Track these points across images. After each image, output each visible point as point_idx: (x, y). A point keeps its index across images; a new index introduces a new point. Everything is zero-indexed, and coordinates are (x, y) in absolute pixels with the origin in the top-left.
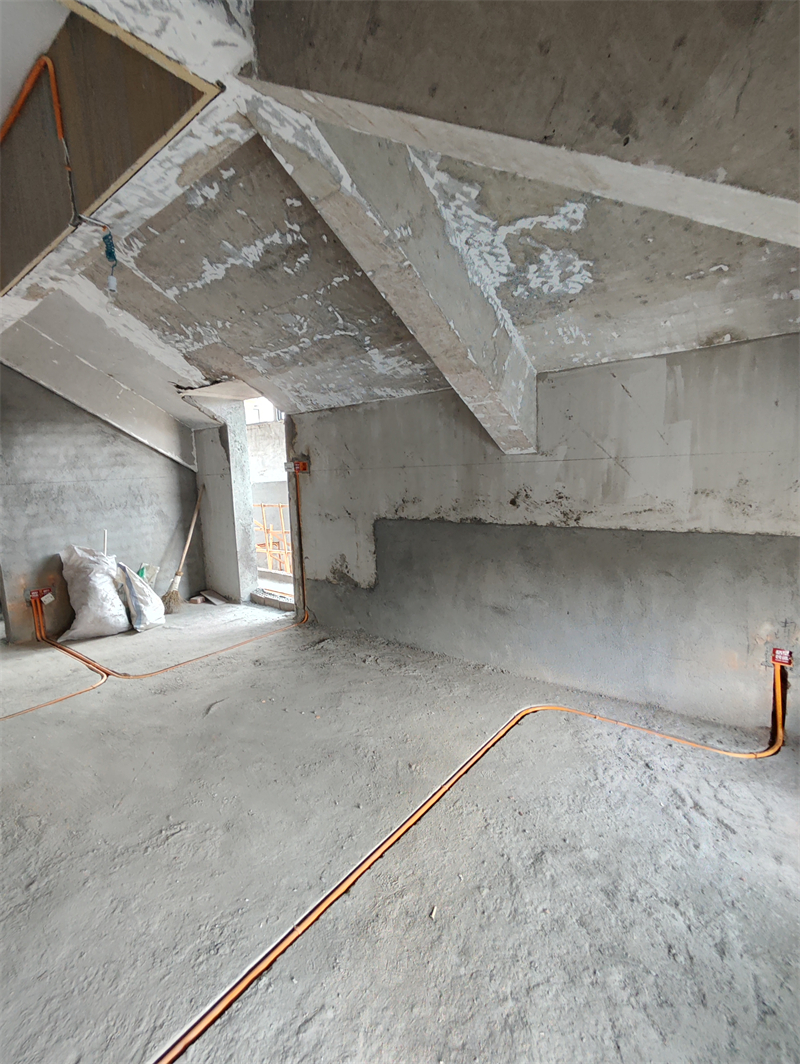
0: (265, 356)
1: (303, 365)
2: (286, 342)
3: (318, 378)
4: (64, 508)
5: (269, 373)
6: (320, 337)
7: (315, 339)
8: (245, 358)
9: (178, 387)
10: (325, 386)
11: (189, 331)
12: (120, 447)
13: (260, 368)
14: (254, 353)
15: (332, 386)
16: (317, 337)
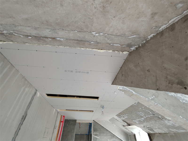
0: (137, 120)
2: (140, 117)
5: (139, 124)
7: (146, 117)
8: (133, 120)
9: (123, 126)
11: (122, 116)
12: (114, 139)
16: (147, 116)
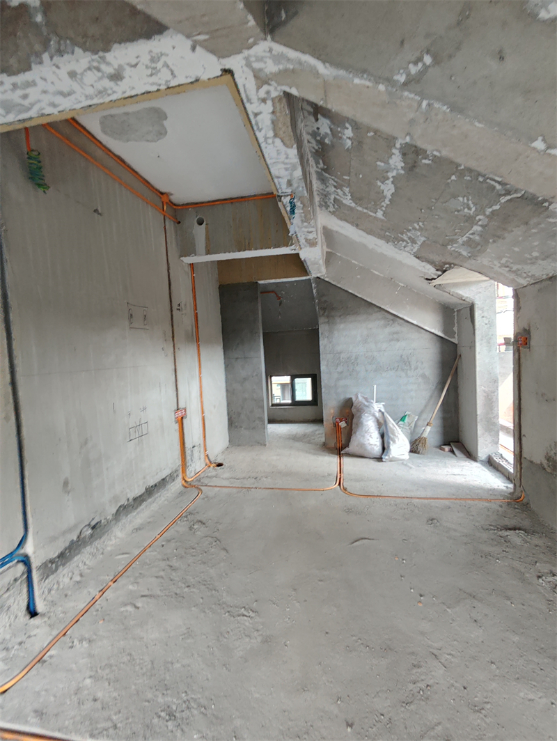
0: (460, 241)
1: (494, 242)
2: (467, 224)
3: (516, 249)
4: (357, 368)
5: (473, 256)
6: (490, 210)
7: (487, 213)
8: (449, 247)
9: (427, 279)
10: (528, 256)
11: (405, 237)
12: (397, 327)
13: (465, 253)
14: (452, 241)
15: (535, 254)
16: (488, 211)
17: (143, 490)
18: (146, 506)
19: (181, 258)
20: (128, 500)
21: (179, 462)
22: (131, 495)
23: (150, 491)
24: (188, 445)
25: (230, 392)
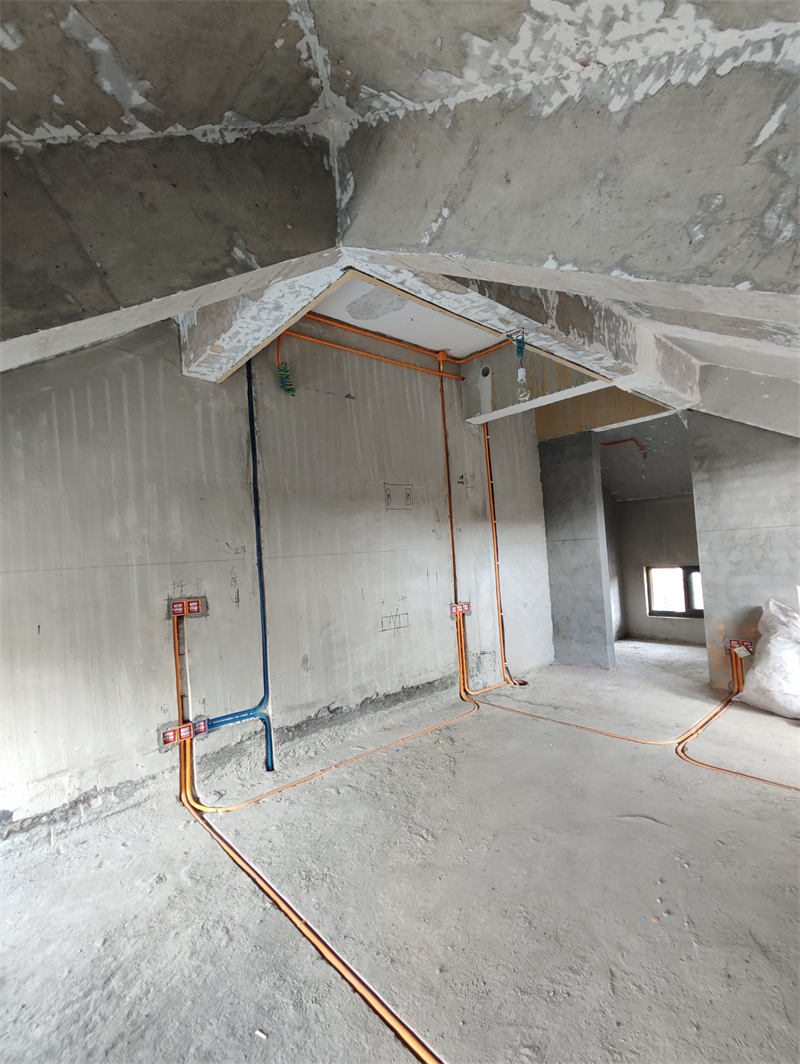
4: (772, 556)
17: (399, 689)
18: (403, 708)
19: (467, 420)
20: (377, 694)
21: (455, 667)
22: (382, 690)
23: (409, 693)
24: (473, 647)
25: (555, 588)
